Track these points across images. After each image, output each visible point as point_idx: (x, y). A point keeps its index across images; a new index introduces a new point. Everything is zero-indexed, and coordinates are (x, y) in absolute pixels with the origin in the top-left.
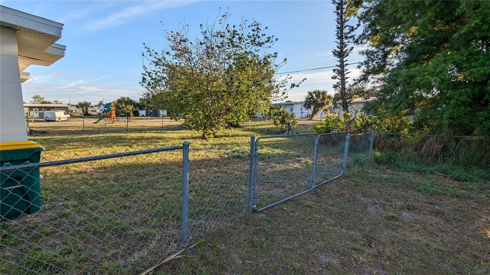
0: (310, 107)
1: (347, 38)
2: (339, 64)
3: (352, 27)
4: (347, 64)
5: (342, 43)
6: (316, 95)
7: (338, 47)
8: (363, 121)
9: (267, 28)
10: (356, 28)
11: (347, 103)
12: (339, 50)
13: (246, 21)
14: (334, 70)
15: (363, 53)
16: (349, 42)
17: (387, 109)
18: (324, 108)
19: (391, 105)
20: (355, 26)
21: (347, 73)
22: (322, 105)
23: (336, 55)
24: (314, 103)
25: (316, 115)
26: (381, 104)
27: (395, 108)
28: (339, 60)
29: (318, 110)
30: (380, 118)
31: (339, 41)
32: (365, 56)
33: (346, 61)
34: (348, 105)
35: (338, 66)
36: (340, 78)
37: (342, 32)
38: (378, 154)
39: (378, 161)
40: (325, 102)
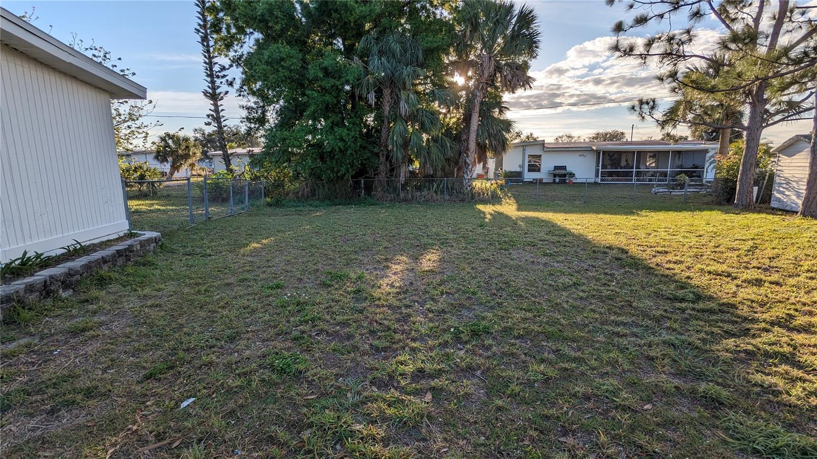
0: (167, 161)
1: (218, 77)
2: (213, 108)
3: (224, 67)
4: (222, 110)
5: (213, 82)
6: (173, 141)
7: (209, 87)
8: (252, 174)
9: (120, 59)
10: (228, 69)
11: (228, 157)
12: (210, 91)
13: (82, 41)
14: (208, 116)
15: (243, 107)
16: (221, 82)
17: (271, 162)
18: (190, 161)
19: (273, 160)
20: (227, 67)
21: (224, 121)
22: (186, 157)
23: (207, 96)
24: (172, 154)
25: (178, 172)
26: (266, 158)
27: (277, 162)
28: (212, 102)
29: (181, 164)
30: (266, 171)
31: (209, 79)
32: (246, 111)
33: (221, 105)
34: (230, 158)
35: (212, 111)
36: (216, 125)
37: (211, 70)
38: (269, 200)
39: (269, 205)
40: (191, 153)
